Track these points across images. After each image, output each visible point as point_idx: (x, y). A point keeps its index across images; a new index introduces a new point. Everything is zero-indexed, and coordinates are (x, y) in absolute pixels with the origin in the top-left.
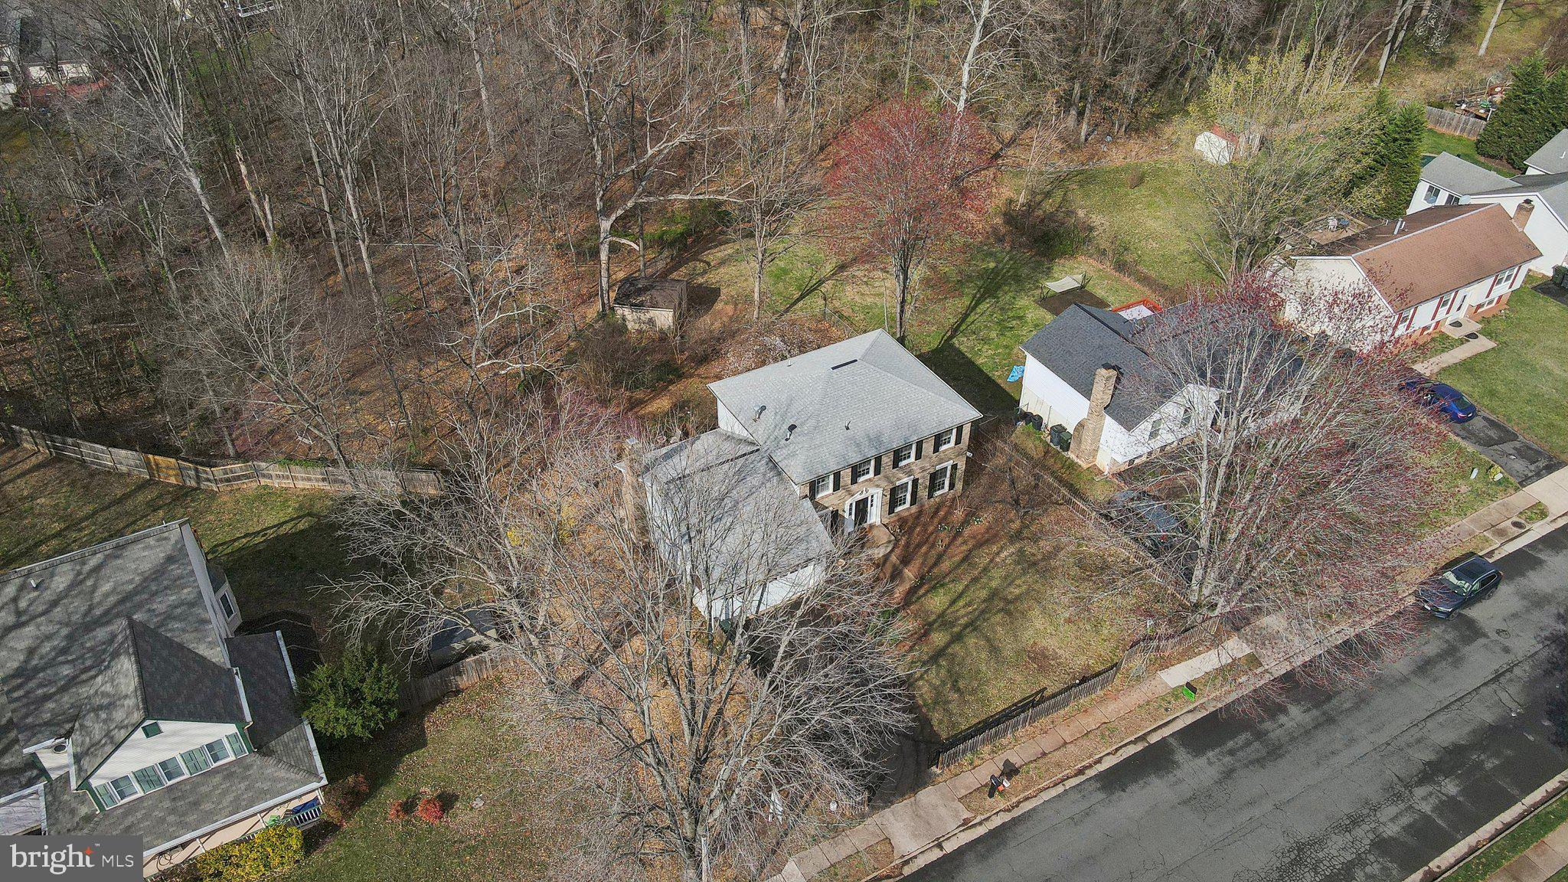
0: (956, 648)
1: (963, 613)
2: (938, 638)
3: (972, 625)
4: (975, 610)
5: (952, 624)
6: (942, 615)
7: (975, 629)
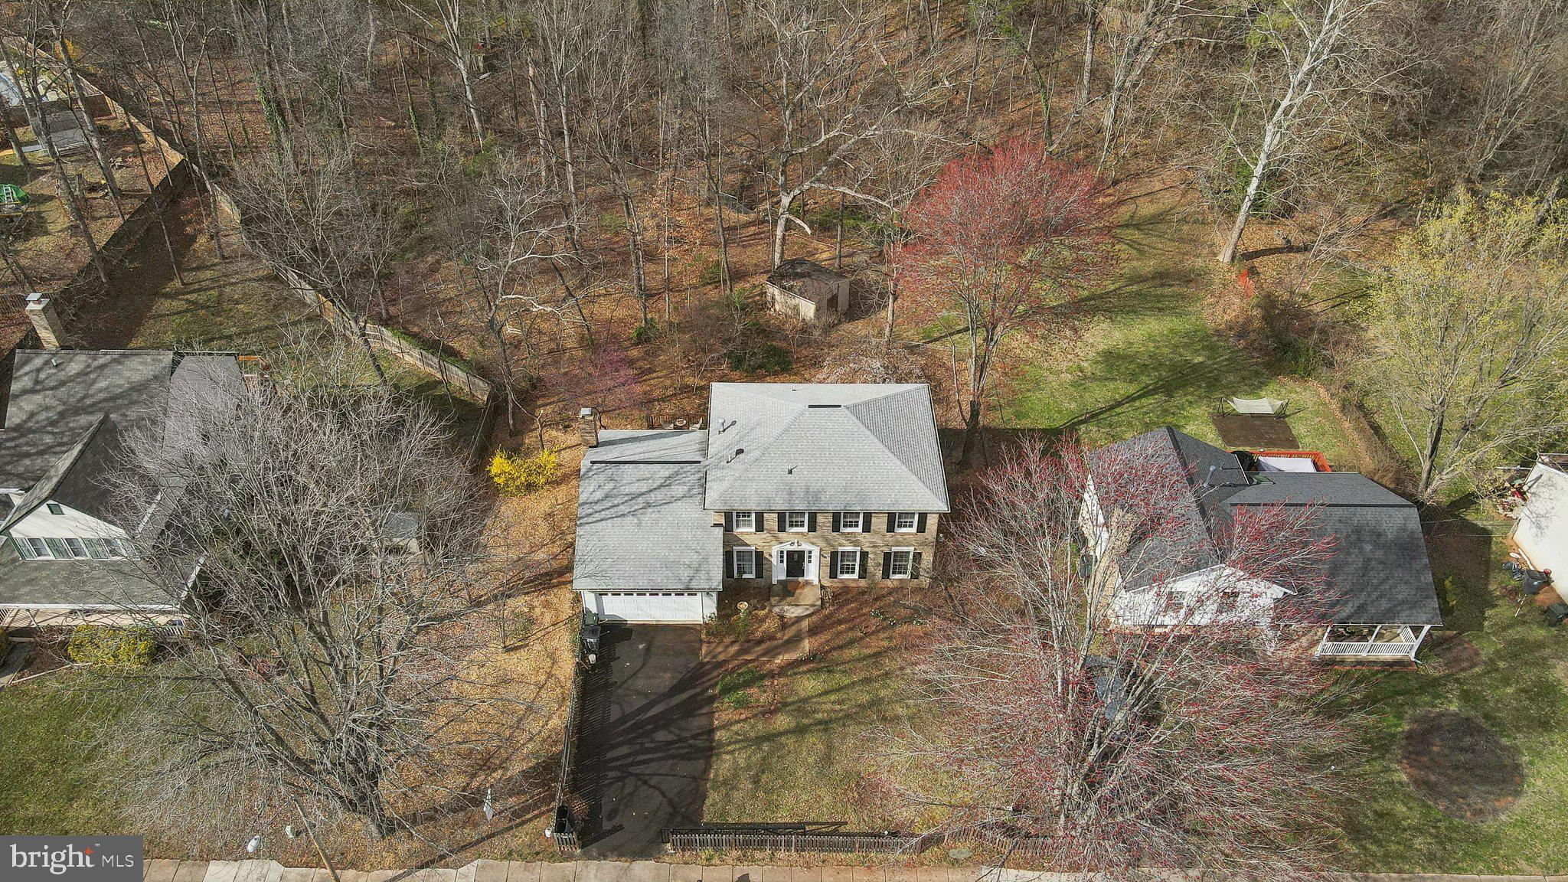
0: (790, 741)
1: (827, 706)
2: (782, 721)
3: (825, 725)
4: (842, 710)
5: (806, 715)
6: (805, 700)
7: (826, 730)
